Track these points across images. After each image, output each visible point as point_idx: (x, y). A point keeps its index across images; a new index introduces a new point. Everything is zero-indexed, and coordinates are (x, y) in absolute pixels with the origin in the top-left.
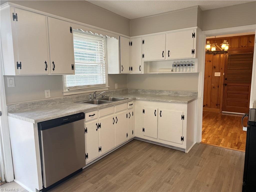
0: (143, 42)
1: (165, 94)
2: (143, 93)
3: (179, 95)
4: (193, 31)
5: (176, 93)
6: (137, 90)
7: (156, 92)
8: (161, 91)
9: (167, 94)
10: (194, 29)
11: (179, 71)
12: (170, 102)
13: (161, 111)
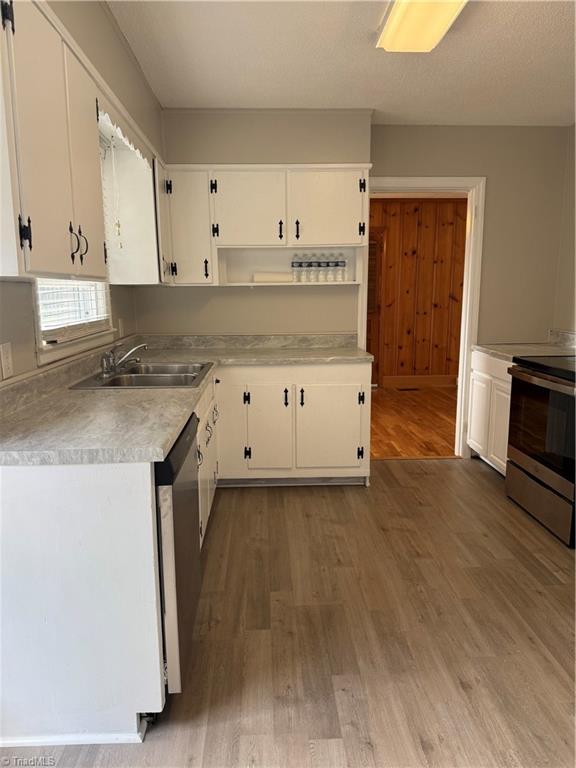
0: (214, 186)
1: (273, 344)
2: (203, 347)
3: (312, 344)
4: (360, 173)
5: (304, 340)
6: (179, 339)
7: (245, 340)
8: (259, 338)
9: (280, 345)
10: (363, 170)
11: (309, 280)
12: (327, 363)
13: (302, 391)
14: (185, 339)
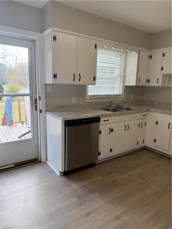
0: (164, 55)
2: (159, 106)
14: (155, 103)
